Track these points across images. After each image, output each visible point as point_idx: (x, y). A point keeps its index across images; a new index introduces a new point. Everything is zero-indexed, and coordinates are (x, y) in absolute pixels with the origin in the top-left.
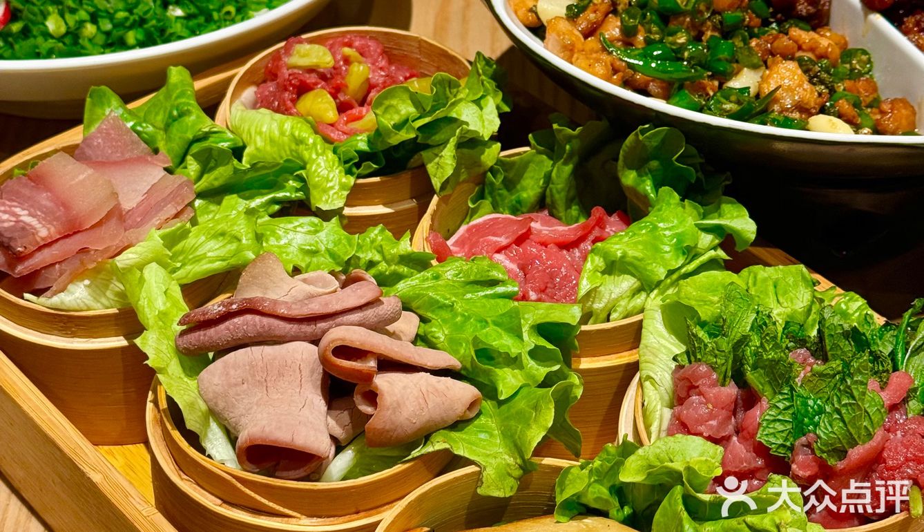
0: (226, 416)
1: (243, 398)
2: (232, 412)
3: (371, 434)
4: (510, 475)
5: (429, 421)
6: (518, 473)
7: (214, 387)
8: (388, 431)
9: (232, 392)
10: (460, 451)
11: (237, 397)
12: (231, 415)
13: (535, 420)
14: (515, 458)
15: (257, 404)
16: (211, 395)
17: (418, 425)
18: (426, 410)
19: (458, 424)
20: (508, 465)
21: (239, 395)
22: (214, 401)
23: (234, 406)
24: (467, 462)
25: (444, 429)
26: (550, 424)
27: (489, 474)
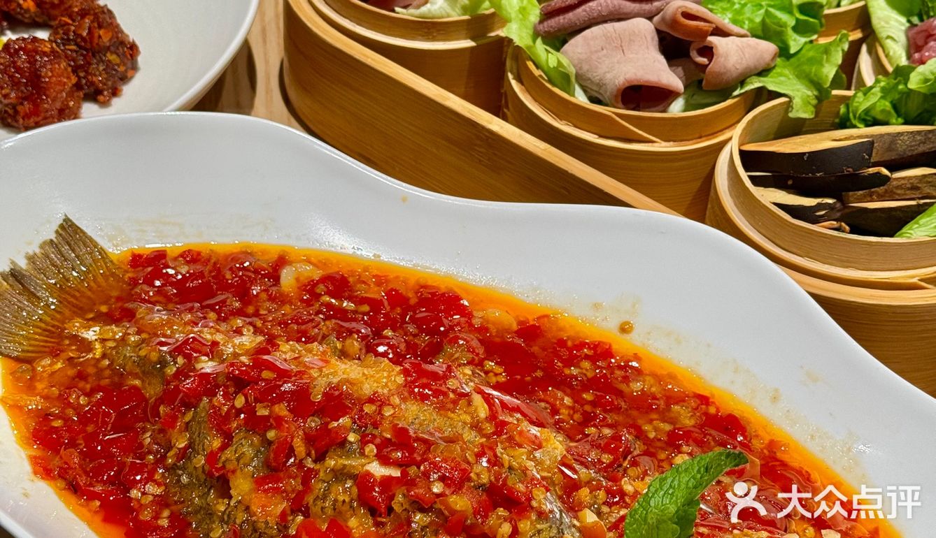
0: (590, 76)
1: (604, 61)
2: (596, 72)
3: (711, 77)
4: (810, 103)
5: (746, 68)
6: (815, 102)
7: (579, 55)
8: (722, 74)
9: (594, 57)
10: (771, 87)
11: (599, 60)
12: (595, 74)
13: (828, 60)
14: (812, 91)
15: (618, 63)
16: (576, 62)
17: (739, 71)
18: (744, 59)
19: (764, 72)
20: (808, 96)
21: (600, 59)
22: (579, 66)
23: (597, 68)
24: (779, 95)
25: (754, 75)
26: (840, 62)
27: (797, 101)
